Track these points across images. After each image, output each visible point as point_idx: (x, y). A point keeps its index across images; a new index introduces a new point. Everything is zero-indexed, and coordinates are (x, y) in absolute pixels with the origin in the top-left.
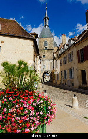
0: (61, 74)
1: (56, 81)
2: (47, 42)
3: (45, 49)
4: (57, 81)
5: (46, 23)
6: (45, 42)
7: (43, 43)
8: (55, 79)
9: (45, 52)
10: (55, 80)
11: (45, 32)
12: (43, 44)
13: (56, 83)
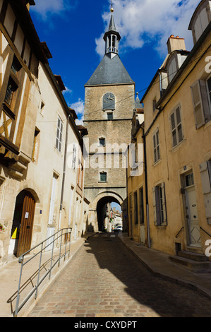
0: (183, 191)
1: (148, 231)
2: (112, 95)
3: (105, 117)
4: (155, 234)
5: (112, 47)
6: (106, 96)
7: (101, 99)
8: (142, 222)
9: (105, 128)
10: (142, 229)
11: (108, 68)
12: (101, 105)
13: (149, 241)
